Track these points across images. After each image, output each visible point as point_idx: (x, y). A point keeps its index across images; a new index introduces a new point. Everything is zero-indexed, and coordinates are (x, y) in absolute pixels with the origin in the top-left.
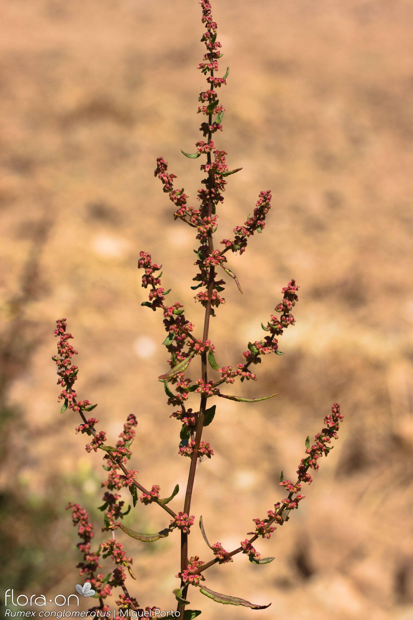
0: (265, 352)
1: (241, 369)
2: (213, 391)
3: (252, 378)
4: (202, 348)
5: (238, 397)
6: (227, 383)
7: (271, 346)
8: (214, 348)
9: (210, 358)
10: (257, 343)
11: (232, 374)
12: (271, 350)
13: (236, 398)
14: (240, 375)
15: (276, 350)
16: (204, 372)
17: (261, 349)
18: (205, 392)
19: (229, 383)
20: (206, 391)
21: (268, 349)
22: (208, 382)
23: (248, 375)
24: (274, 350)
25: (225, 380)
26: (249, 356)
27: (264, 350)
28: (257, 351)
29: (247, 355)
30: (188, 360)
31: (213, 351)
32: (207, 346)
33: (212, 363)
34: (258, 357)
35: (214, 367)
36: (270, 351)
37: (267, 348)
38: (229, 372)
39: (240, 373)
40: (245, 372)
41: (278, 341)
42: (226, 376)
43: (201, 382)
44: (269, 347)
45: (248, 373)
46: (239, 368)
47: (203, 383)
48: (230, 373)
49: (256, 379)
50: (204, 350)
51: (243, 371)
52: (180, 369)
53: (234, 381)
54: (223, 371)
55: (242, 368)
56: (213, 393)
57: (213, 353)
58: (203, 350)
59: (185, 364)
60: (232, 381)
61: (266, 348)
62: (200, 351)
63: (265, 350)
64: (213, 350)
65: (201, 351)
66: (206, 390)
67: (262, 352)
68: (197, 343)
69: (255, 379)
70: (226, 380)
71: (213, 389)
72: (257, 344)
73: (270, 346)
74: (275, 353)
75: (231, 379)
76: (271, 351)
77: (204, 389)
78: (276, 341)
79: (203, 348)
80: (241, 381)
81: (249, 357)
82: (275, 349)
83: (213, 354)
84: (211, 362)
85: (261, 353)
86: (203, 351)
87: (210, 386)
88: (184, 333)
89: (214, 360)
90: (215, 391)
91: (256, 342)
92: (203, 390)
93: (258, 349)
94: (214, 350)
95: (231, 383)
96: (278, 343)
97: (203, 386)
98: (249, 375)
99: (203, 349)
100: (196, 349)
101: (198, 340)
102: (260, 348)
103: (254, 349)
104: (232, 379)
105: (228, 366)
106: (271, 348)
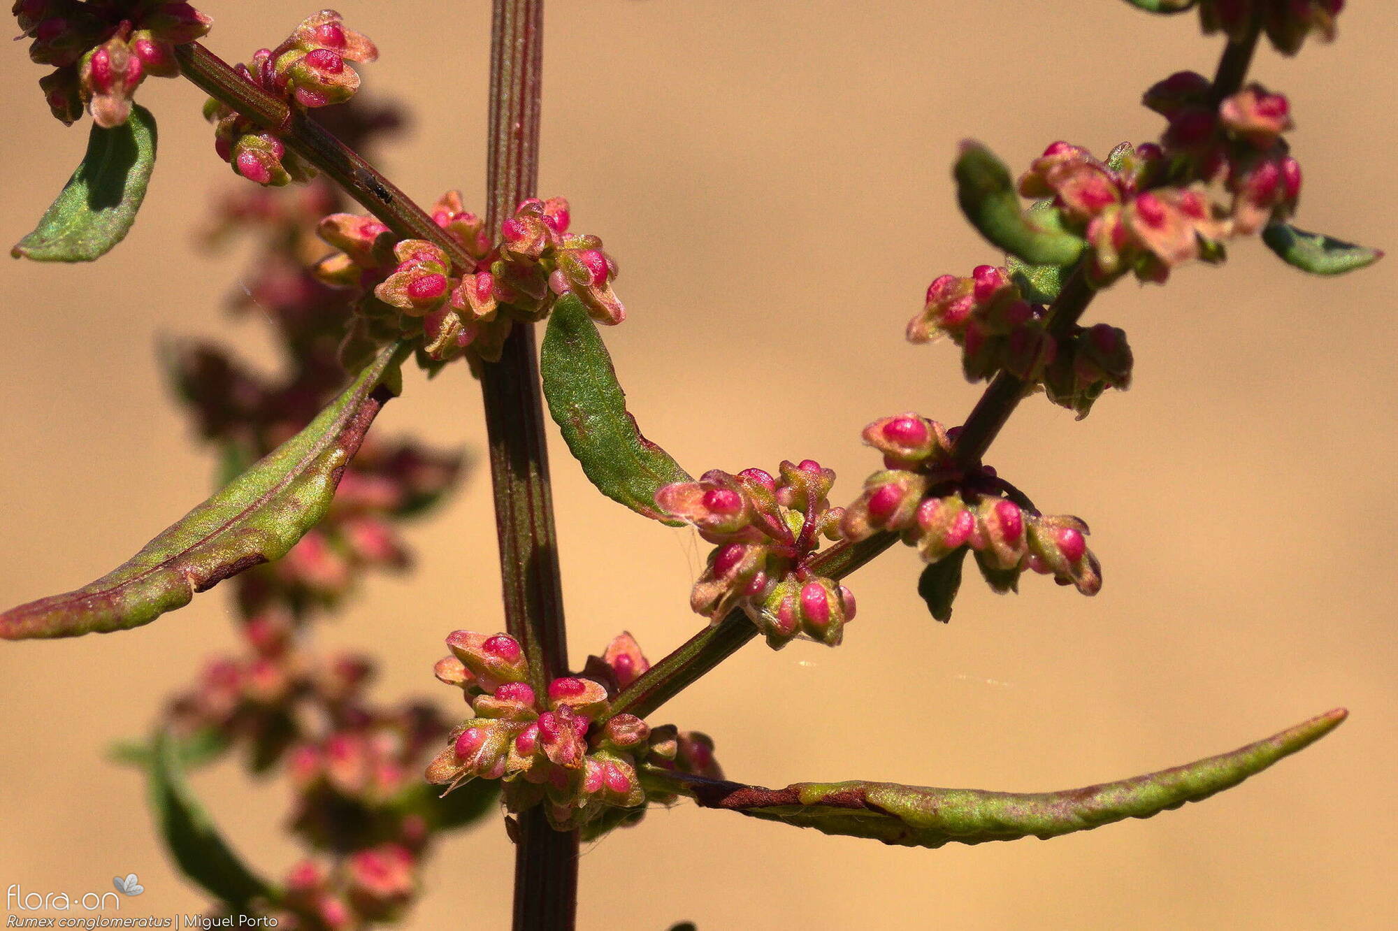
0: (1160, 242)
1: (917, 467)
2: (637, 754)
3: (1043, 566)
4: (469, 280)
5: (904, 790)
6: (777, 640)
7: (1224, 169)
8: (604, 275)
9: (567, 377)
10: (1065, 155)
11: (825, 544)
12: (1219, 214)
13: (889, 799)
14: (911, 532)
15: (1277, 214)
16: (526, 550)
17: (1108, 220)
18: (542, 761)
19: (801, 647)
20: (551, 751)
21: (1192, 211)
22: (576, 663)
23: (994, 528)
24: (1254, 217)
25: (751, 611)
26: (981, 315)
27: (1138, 225)
28: (1071, 245)
29: (967, 303)
30: (335, 431)
31: (598, 312)
32: (521, 247)
33: (594, 435)
34: (1088, 319)
35: (622, 474)
36: (1208, 229)
37: (1178, 196)
38: (794, 522)
39: (904, 510)
40: (956, 501)
41: (1295, 113)
42: (751, 557)
43: (491, 658)
44: (1197, 188)
45: (989, 511)
46: (892, 462)
47: (516, 669)
48: (807, 531)
49: (1088, 576)
50: (501, 308)
51: (935, 491)
52: (246, 531)
53: (848, 610)
54: (706, 501)
55: (924, 452)
56: (641, 773)
57: (600, 327)
58: (490, 306)
59: (308, 474)
60: (824, 605)
61: (1165, 201)
62: (451, 319)
63: (1155, 221)
64: (598, 296)
65: (466, 315)
66: (546, 737)
67: (1125, 242)
68: (418, 236)
69: (1079, 573)
70: (760, 604)
71: (626, 731)
72: (1068, 169)
73: (1205, 175)
74: (1269, 256)
75: (814, 596)
76: (1228, 226)
77: (533, 734)
78: (1279, 107)
79: (486, 279)
80: (923, 604)
81: (985, 330)
82: (1263, 198)
83: (595, 339)
84: (578, 425)
85: (1108, 258)
86: (484, 309)
87: (596, 693)
88: (258, 129)
89: (617, 402)
90: (663, 748)
91: (1052, 150)
92: (523, 749)
93: (1076, 224)
94: (610, 297)
95: (818, 634)
96: (1288, 126)
97: (520, 705)
98: (1011, 533)
99: (483, 297)
100: (411, 291)
101: (428, 206)
102: (1095, 203)
103: (1031, 227)
104: (820, 590)
105: (784, 465)
106: (1213, 193)
